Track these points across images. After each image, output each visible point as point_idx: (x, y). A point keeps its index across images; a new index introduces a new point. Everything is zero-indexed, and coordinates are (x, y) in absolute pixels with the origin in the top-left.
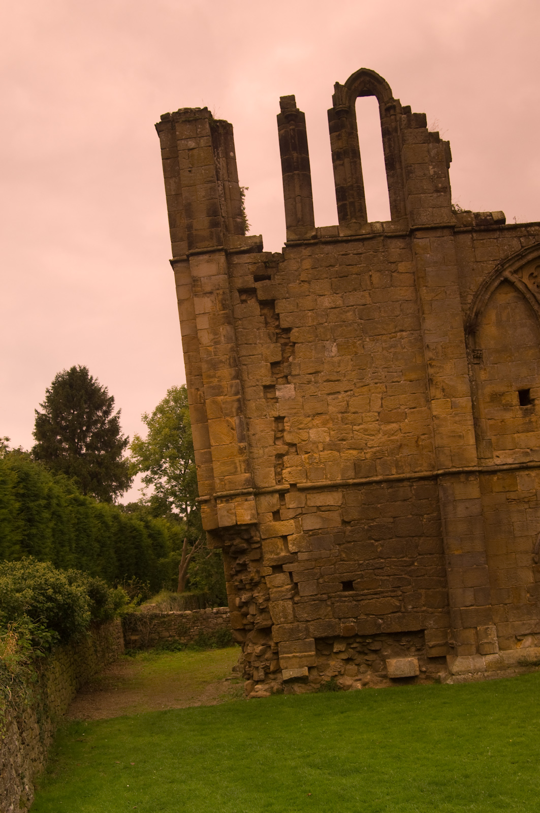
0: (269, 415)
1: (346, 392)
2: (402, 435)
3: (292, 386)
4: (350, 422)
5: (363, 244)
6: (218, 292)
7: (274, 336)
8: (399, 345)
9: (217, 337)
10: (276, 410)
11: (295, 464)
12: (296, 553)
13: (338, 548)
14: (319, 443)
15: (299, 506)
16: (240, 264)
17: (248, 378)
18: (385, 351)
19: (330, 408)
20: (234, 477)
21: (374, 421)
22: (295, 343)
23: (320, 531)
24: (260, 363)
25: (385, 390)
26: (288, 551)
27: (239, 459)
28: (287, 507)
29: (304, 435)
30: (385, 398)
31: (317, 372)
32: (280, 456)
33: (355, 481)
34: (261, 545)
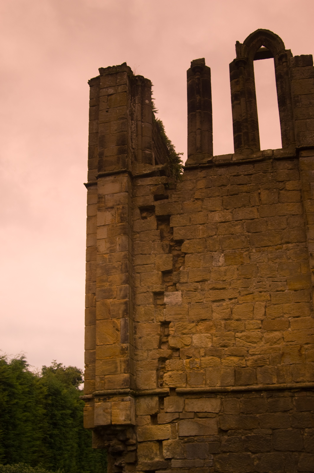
0: (156, 319)
1: (230, 299)
2: (284, 343)
3: (180, 293)
4: (232, 328)
5: (254, 166)
6: (118, 207)
7: (167, 248)
8: (284, 256)
9: (113, 245)
10: (162, 315)
11: (177, 368)
12: (170, 459)
13: (212, 458)
14: (201, 348)
15: (177, 411)
16: (143, 186)
17: (140, 285)
18: (270, 262)
19: (214, 314)
20: (113, 376)
21: (256, 329)
22: (186, 254)
23: (196, 438)
24: (152, 271)
25: (269, 299)
26: (163, 457)
27: (120, 360)
28: (165, 411)
29: (187, 340)
30: (269, 306)
31: (204, 281)
32: (163, 360)
33: (234, 388)
34: (137, 448)
